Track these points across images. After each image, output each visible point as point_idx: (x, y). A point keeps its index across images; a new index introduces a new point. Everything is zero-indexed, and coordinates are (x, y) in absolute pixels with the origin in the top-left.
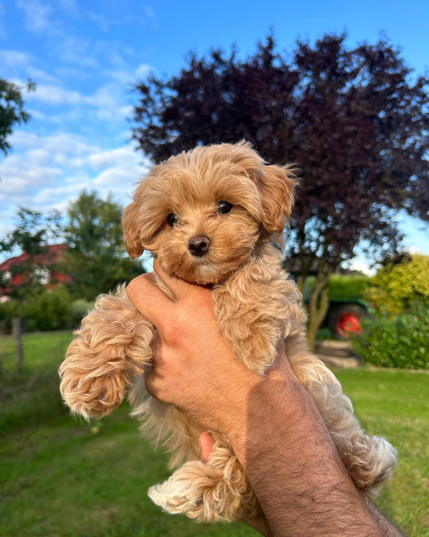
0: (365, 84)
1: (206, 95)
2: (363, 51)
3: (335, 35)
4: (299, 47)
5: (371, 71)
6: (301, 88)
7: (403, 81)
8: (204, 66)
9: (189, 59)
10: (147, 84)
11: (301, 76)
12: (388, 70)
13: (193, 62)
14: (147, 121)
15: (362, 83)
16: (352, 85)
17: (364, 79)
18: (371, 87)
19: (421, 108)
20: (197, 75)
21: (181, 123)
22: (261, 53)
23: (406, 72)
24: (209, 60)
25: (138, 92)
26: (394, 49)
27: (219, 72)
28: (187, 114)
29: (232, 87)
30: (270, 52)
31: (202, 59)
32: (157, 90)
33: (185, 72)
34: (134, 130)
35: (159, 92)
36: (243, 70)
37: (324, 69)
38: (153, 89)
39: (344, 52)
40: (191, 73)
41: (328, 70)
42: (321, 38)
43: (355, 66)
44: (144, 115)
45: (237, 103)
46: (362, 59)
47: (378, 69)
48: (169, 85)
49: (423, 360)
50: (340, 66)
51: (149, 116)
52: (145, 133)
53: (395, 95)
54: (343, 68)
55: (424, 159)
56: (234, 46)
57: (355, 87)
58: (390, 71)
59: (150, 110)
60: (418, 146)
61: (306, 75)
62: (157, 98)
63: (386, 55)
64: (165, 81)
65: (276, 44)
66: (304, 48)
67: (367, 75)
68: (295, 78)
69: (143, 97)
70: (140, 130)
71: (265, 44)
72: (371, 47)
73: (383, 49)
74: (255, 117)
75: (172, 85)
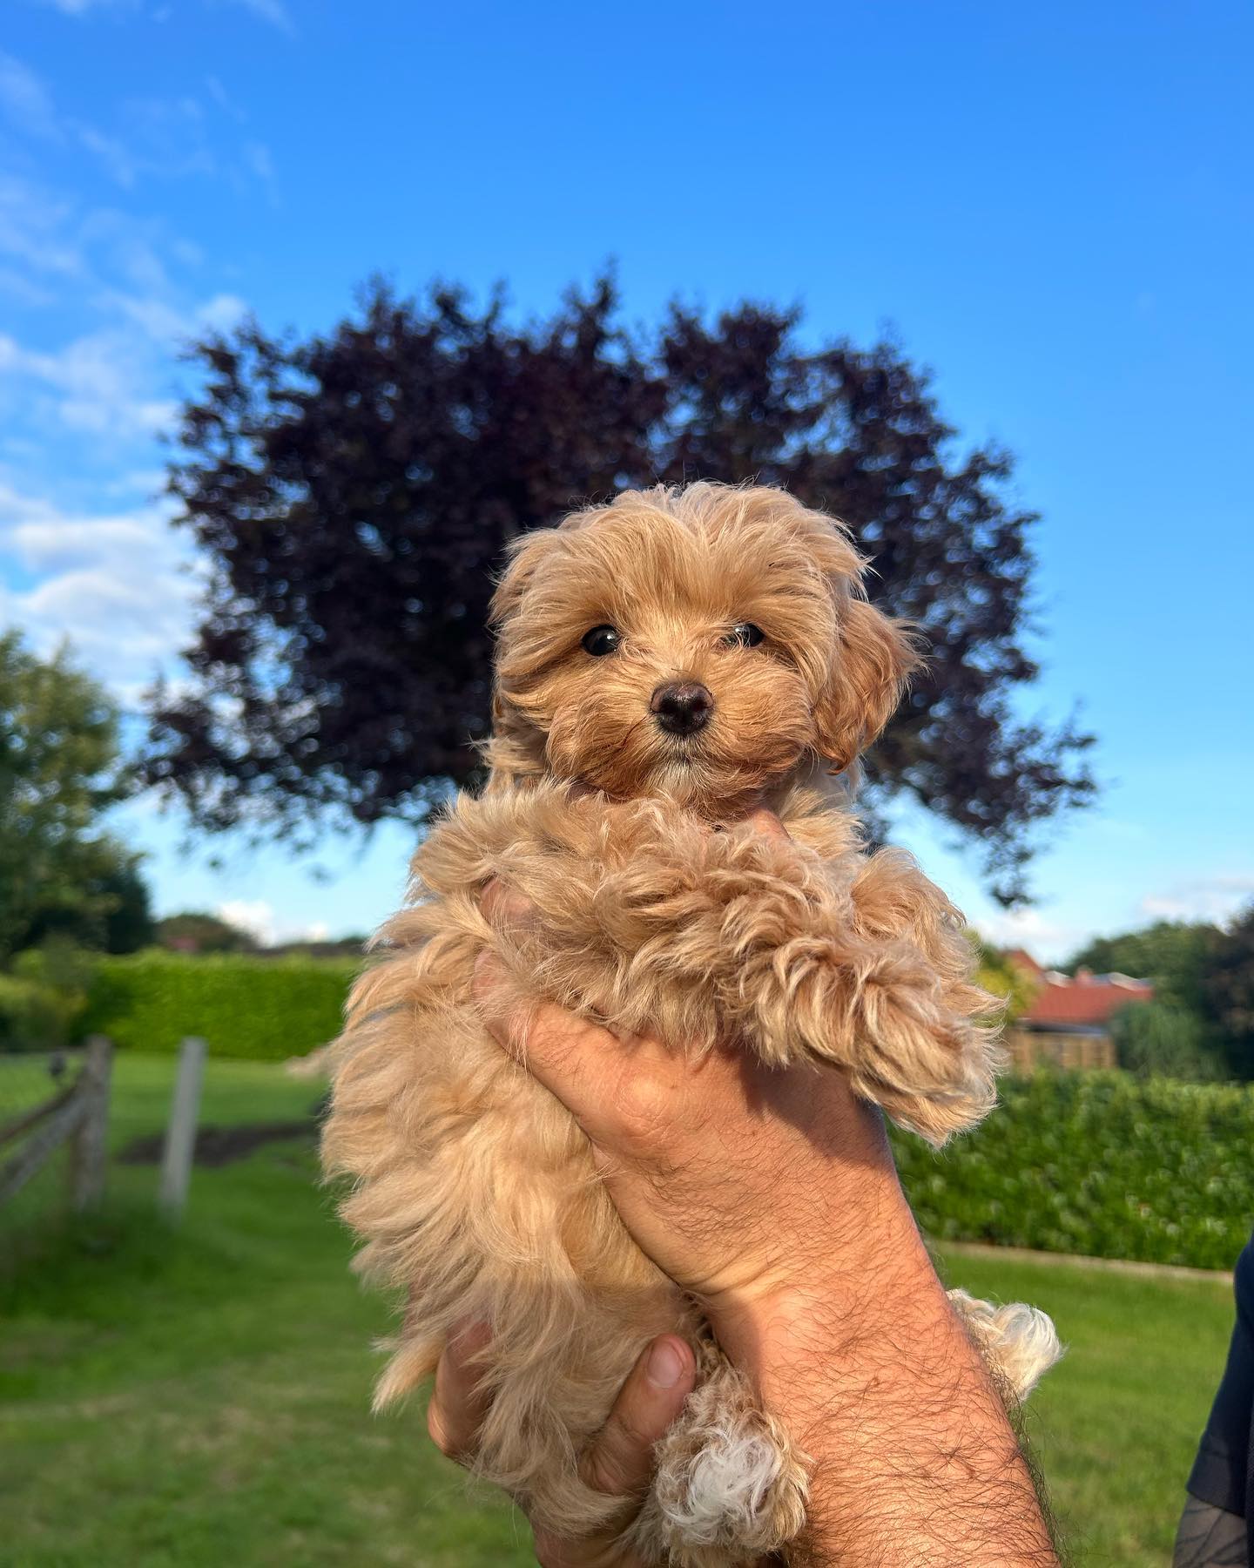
0: (835, 447)
1: (405, 405)
2: (837, 361)
3: (771, 308)
4: (676, 321)
5: (853, 418)
6: (668, 429)
7: (929, 454)
8: (408, 325)
9: (370, 298)
10: (233, 345)
11: (671, 398)
12: (895, 420)
13: (378, 310)
14: (219, 448)
15: (826, 442)
16: (803, 443)
17: (833, 433)
18: (849, 458)
19: (970, 531)
20: (384, 343)
21: (319, 469)
22: (574, 318)
23: (941, 432)
24: (426, 312)
25: (204, 364)
26: (916, 372)
27: (448, 346)
28: (344, 448)
29: (482, 398)
30: (598, 323)
31: (405, 307)
32: (258, 365)
33: (351, 330)
34: (174, 469)
35: (267, 373)
36: (513, 354)
37: (733, 387)
38: (250, 362)
39: (790, 356)
40: (371, 336)
41: (743, 396)
42: (734, 310)
43: (815, 397)
44: (213, 430)
45: (489, 442)
46: (834, 383)
47: (870, 414)
48: (298, 361)
49: (936, 1211)
50: (776, 391)
51: (227, 436)
52: (209, 481)
53: (908, 489)
54: (783, 397)
55: (968, 665)
56: (500, 287)
57: (809, 450)
58: (902, 426)
59: (233, 421)
60: (955, 628)
61: (684, 398)
62: (259, 388)
63: (894, 381)
64: (288, 349)
65: (618, 304)
66: (687, 326)
67: (843, 424)
68: (656, 399)
69: (216, 378)
70: (194, 470)
71: (589, 296)
72: (858, 357)
73: (885, 367)
74: (537, 487)
75: (308, 361)
